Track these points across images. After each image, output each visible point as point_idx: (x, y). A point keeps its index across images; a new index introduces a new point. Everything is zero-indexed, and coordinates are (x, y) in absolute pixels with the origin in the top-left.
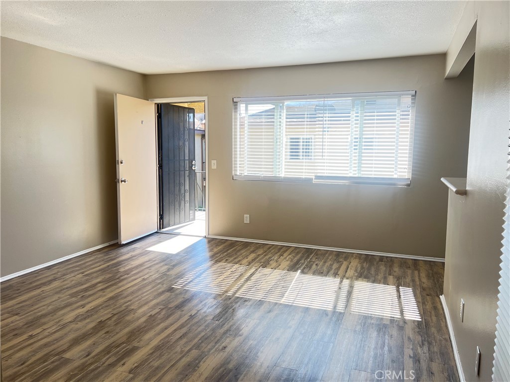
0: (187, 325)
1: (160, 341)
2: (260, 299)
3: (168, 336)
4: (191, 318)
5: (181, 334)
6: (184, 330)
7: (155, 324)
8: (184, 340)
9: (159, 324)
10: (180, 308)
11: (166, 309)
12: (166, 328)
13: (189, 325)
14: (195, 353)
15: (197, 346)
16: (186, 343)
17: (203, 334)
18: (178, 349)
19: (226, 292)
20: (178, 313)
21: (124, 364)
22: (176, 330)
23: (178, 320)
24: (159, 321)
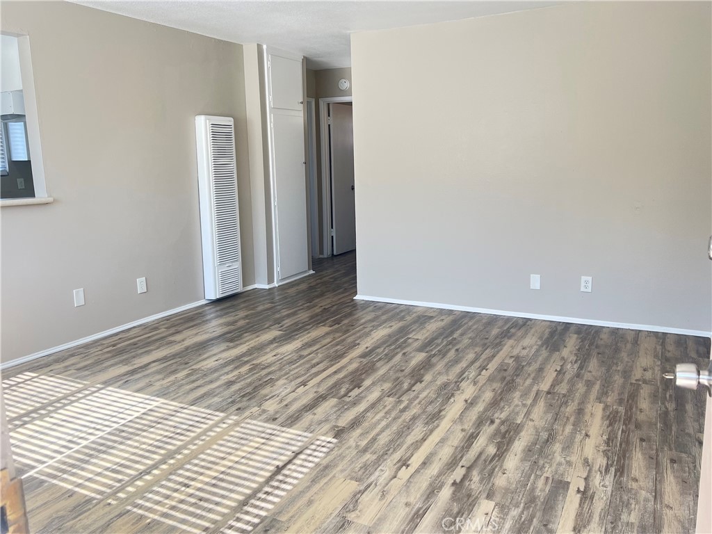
0: (311, 375)
1: (339, 362)
2: (192, 407)
3: (332, 365)
4: (305, 383)
5: (317, 366)
6: (314, 370)
7: (350, 377)
8: (314, 362)
9: (345, 377)
10: (321, 396)
11: (339, 395)
12: (335, 372)
13: (308, 374)
14: (305, 353)
15: (301, 357)
16: (313, 360)
17: (293, 367)
18: (320, 356)
19: (237, 424)
20: (322, 389)
21: (367, 348)
22: (324, 370)
23: (321, 381)
24: (346, 380)
